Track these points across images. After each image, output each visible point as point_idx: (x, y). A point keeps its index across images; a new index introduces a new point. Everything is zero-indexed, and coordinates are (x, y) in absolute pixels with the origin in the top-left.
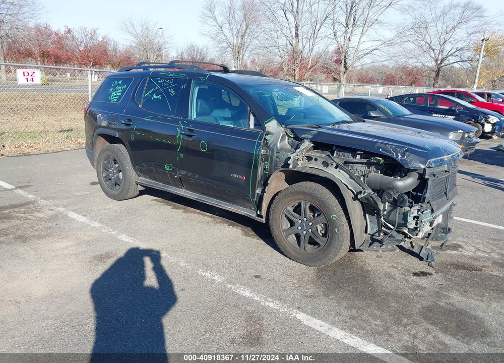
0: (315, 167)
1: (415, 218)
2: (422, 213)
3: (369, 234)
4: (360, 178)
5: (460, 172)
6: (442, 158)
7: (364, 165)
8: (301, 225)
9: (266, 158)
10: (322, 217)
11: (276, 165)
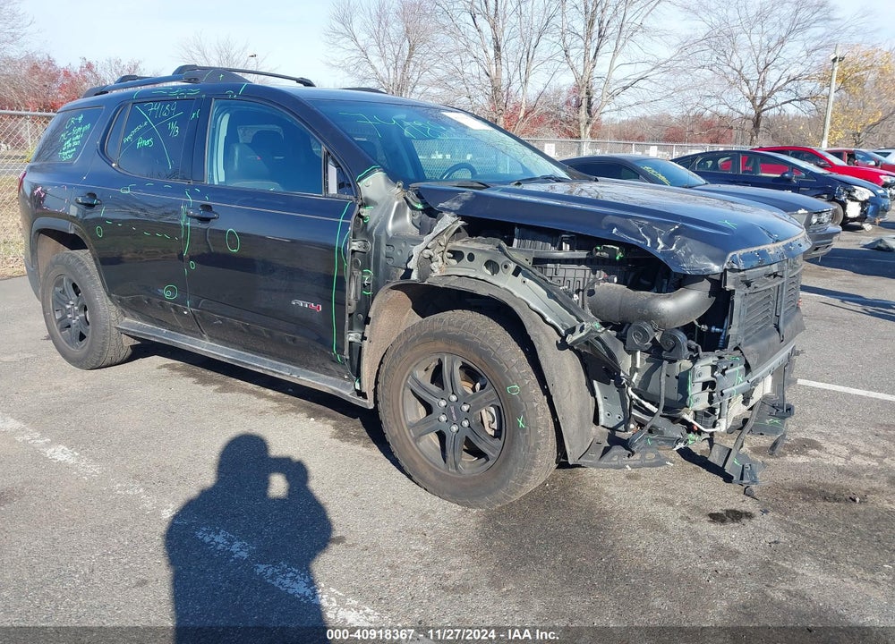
0: (472, 274)
1: (705, 385)
2: (723, 372)
3: (603, 426)
4: (572, 296)
5: (805, 288)
6: (761, 248)
7: (583, 266)
8: (446, 411)
9: (365, 260)
10: (489, 391)
11: (388, 277)
